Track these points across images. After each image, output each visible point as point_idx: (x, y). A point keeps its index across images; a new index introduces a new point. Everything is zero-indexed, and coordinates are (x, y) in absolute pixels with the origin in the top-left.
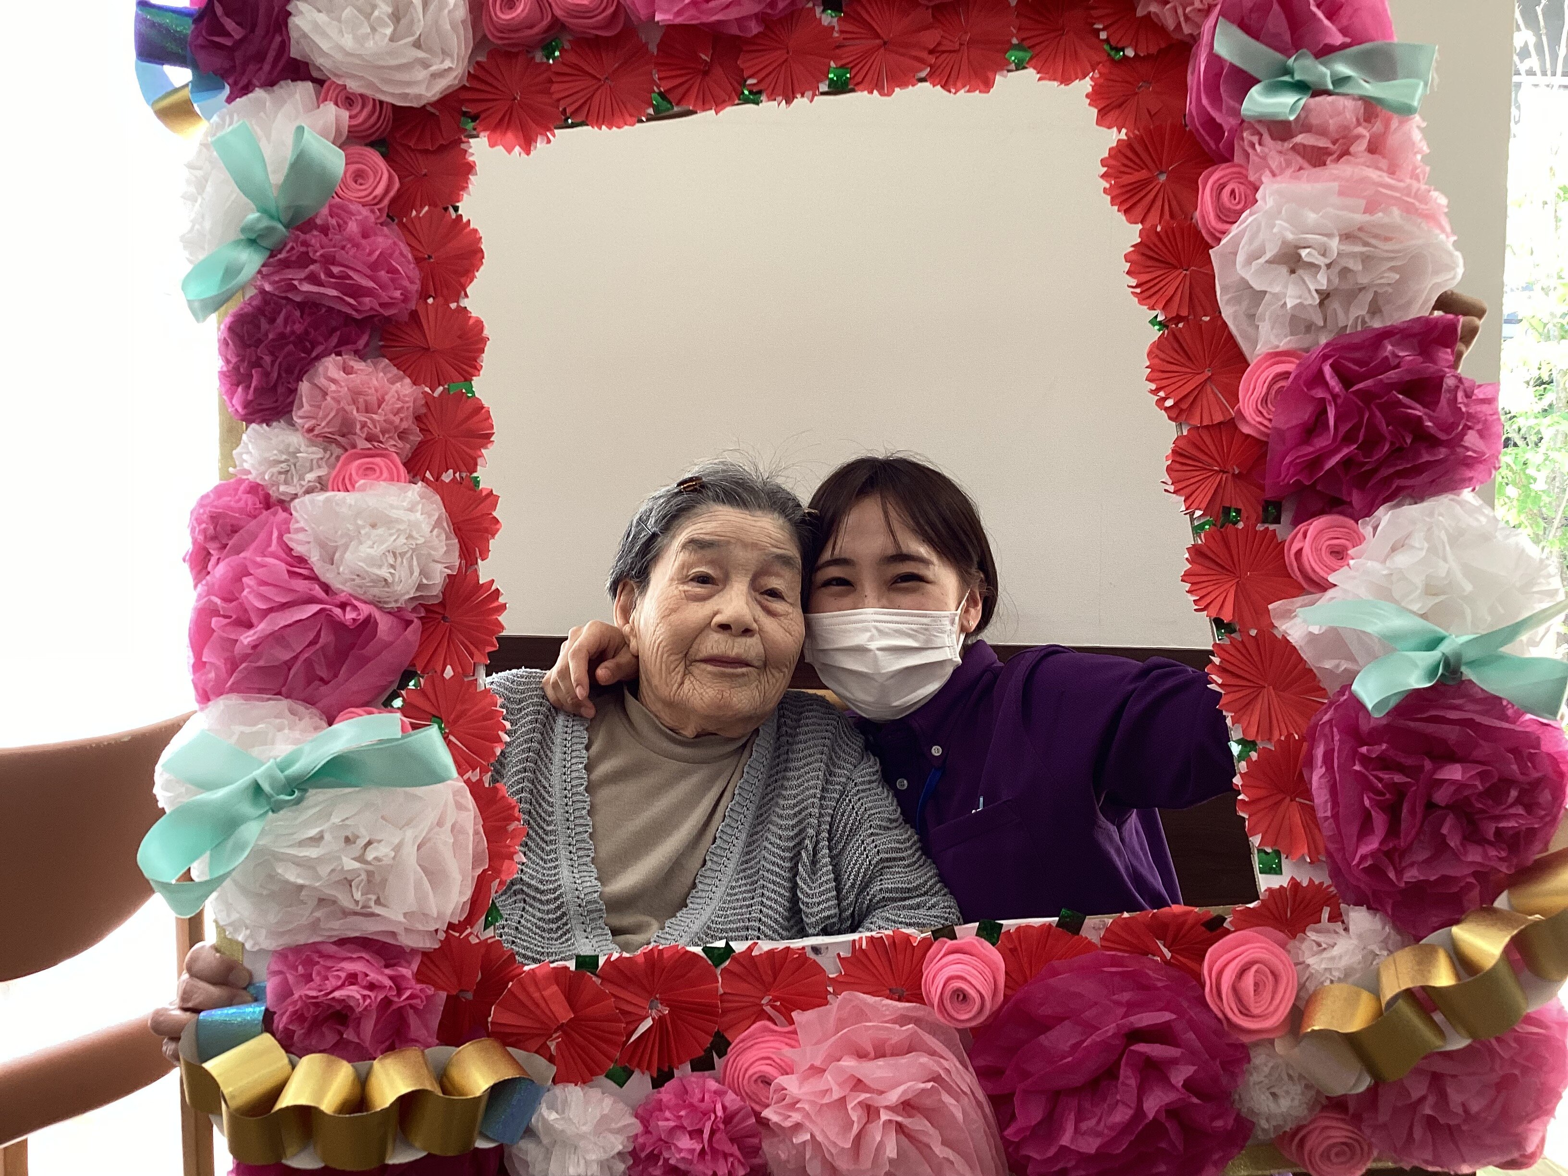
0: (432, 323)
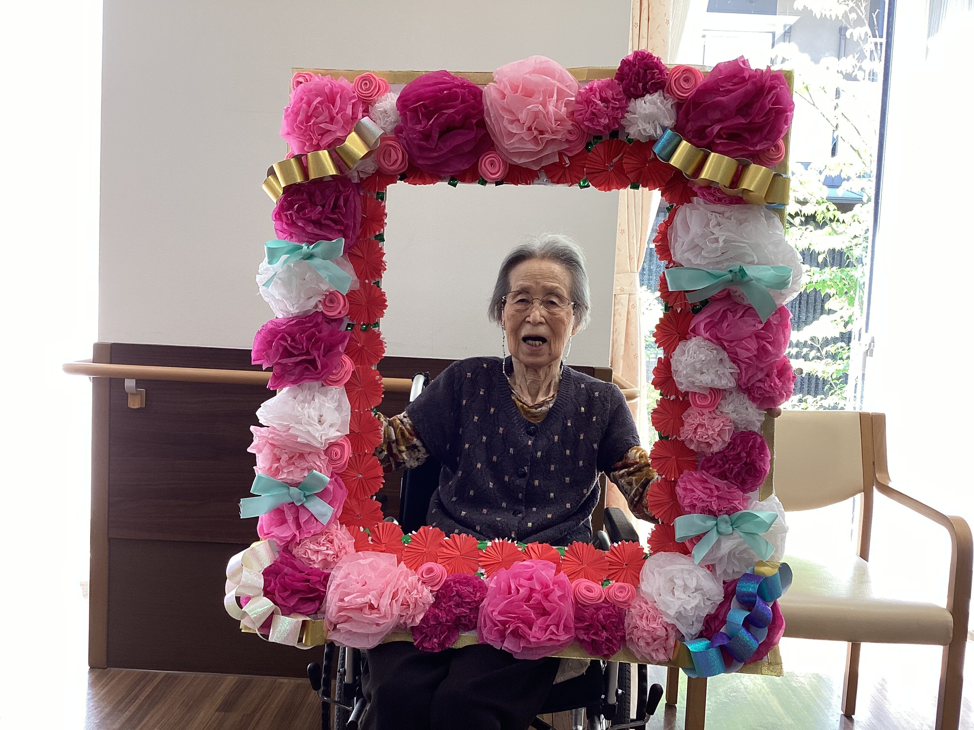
0: (673, 467)
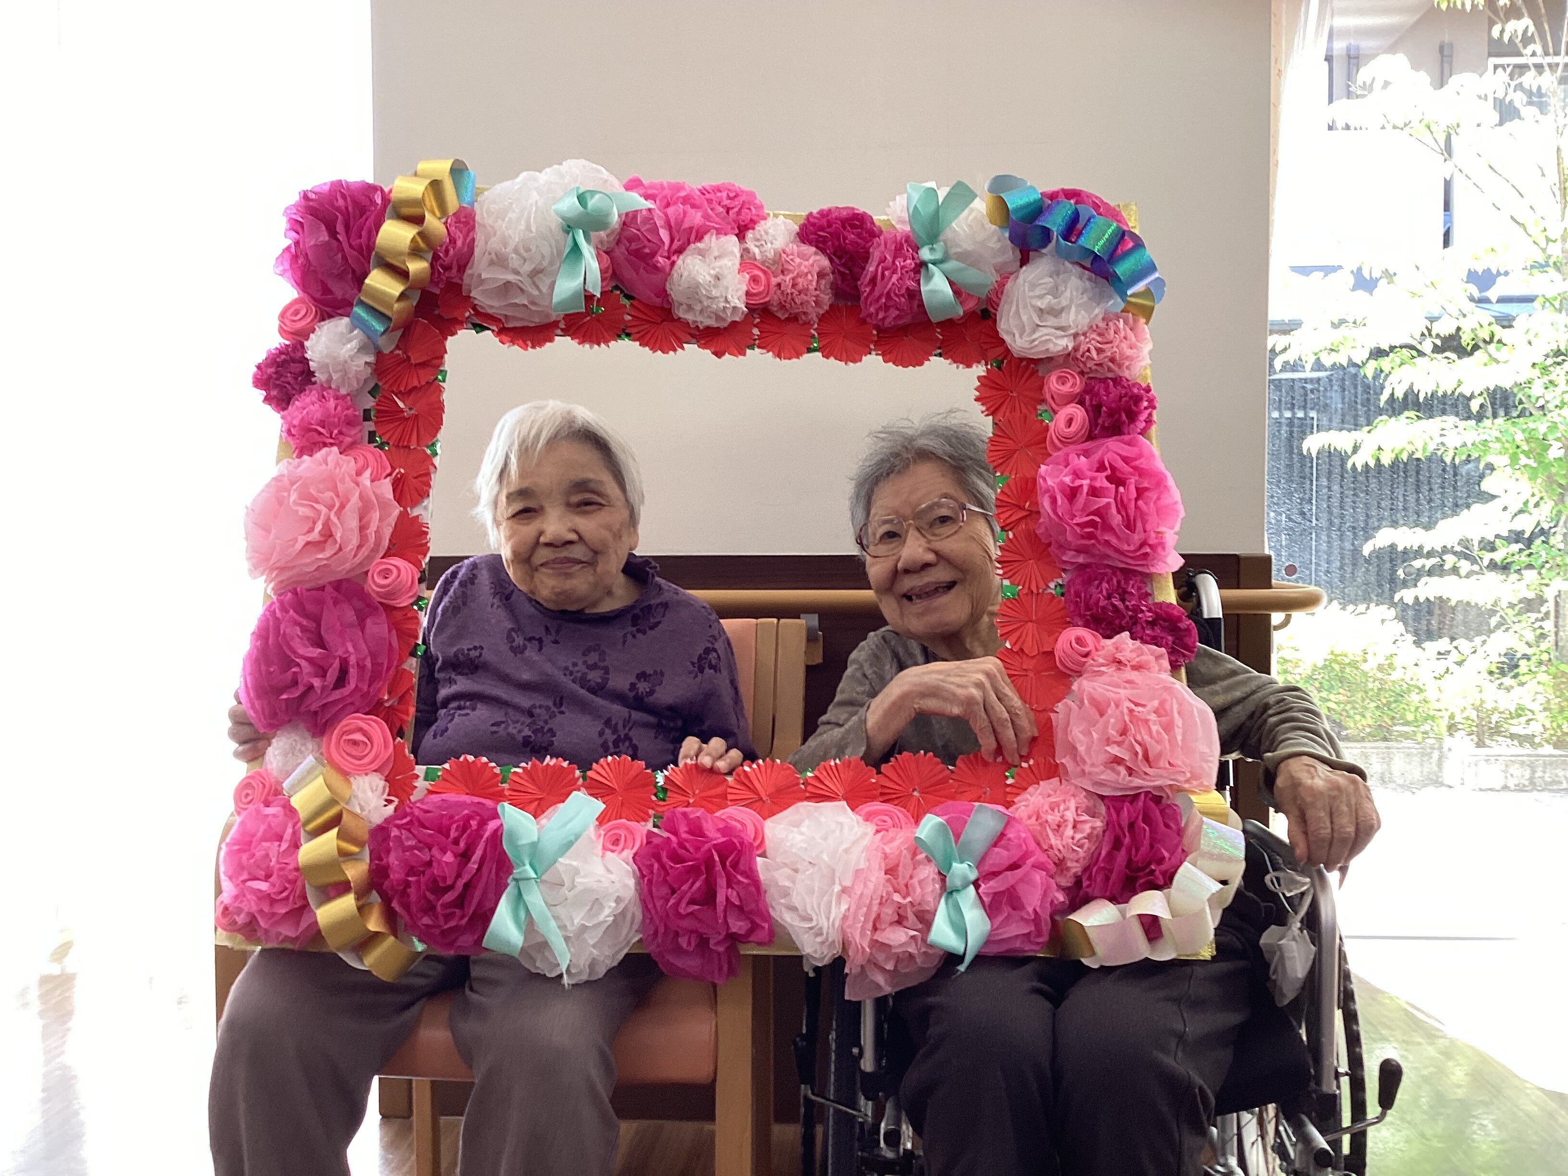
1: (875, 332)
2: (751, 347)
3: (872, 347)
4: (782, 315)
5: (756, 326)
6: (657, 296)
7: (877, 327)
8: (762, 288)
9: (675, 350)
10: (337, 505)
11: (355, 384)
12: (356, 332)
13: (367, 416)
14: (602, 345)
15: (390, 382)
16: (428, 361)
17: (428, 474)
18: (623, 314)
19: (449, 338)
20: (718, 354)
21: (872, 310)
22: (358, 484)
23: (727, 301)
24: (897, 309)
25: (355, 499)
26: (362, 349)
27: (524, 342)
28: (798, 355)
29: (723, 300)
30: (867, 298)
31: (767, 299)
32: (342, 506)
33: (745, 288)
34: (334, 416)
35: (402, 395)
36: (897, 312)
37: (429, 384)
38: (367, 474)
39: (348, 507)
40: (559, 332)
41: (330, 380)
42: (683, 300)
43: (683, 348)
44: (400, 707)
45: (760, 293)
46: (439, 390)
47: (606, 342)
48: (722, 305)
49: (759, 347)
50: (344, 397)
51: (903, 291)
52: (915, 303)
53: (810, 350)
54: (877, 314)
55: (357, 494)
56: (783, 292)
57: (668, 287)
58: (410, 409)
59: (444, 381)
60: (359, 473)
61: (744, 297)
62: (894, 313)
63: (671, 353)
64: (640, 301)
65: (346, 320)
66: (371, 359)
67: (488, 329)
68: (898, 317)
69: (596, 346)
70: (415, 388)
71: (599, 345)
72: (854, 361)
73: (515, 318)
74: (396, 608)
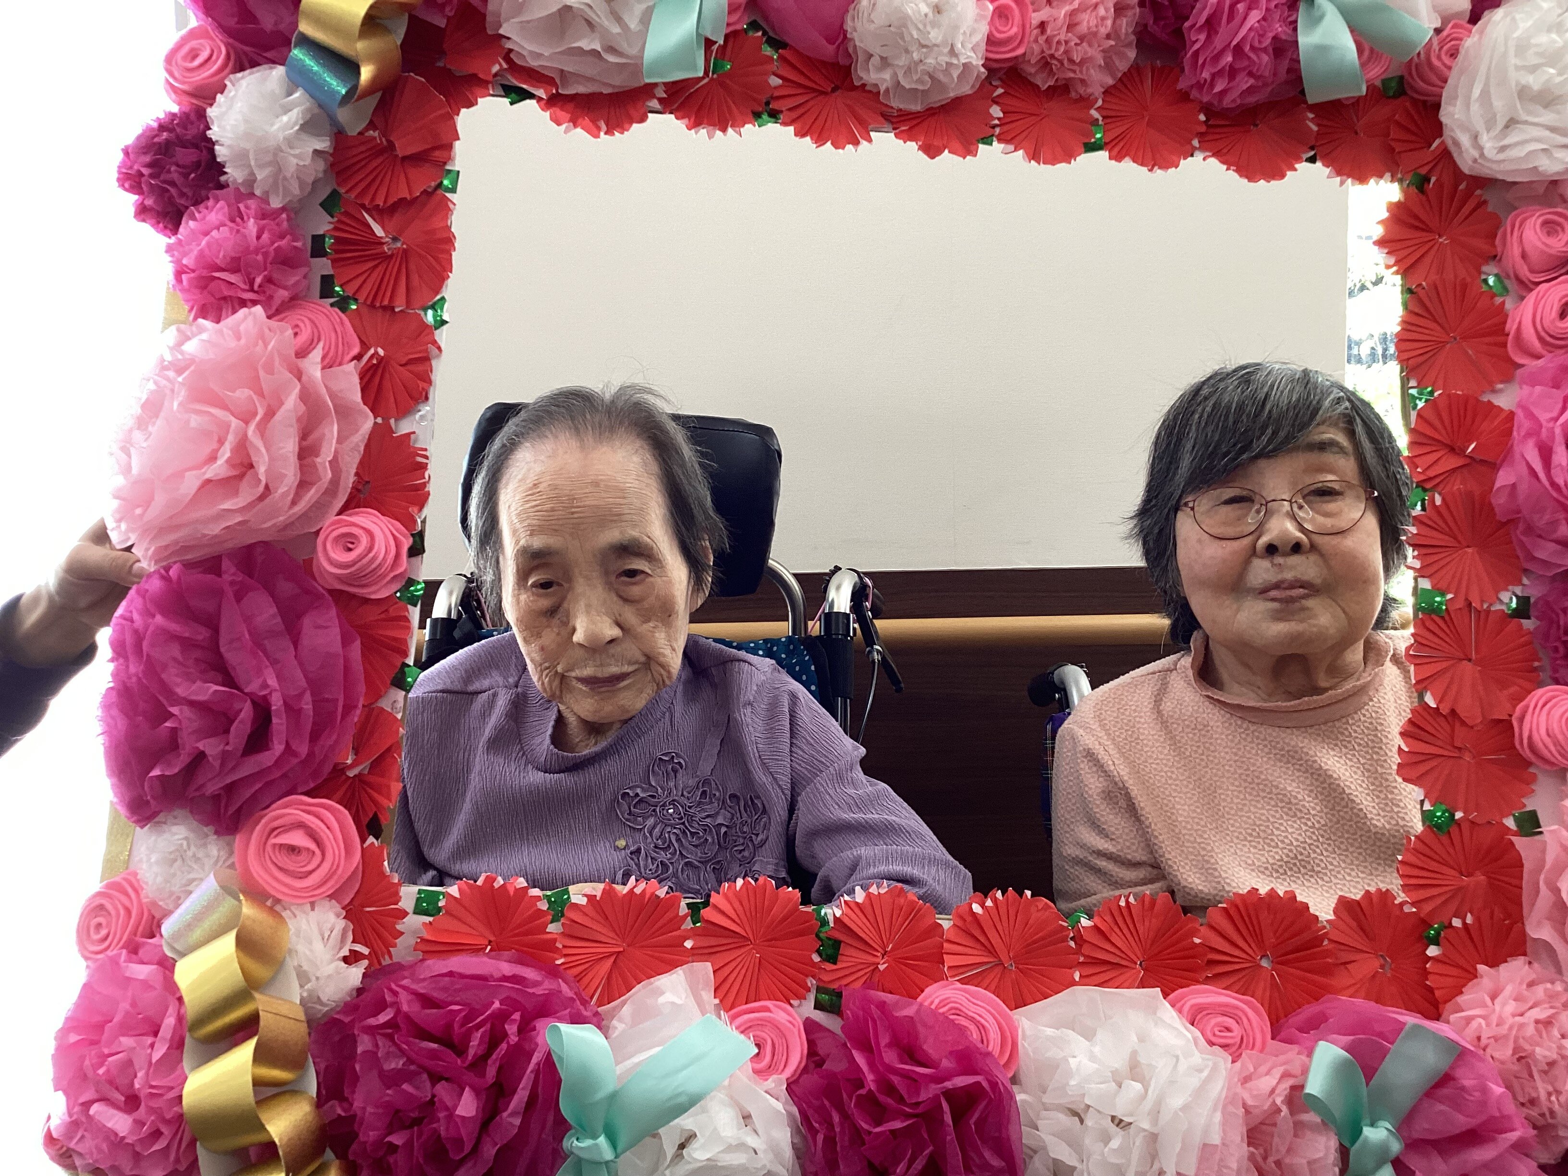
1: (1202, 117)
2: (987, 141)
3: (1196, 143)
4: (1044, 82)
5: (995, 101)
6: (831, 41)
7: (1207, 109)
8: (1015, 30)
9: (856, 143)
10: (261, 412)
11: (296, 191)
12: (297, 95)
13: (318, 250)
14: (730, 130)
15: (358, 190)
16: (427, 152)
17: (426, 359)
18: (767, 74)
19: (463, 111)
20: (931, 151)
21: (1206, 75)
22: (299, 374)
23: (953, 52)
24: (1251, 74)
25: (291, 402)
26: (308, 127)
27: (594, 121)
28: (1068, 156)
29: (946, 50)
30: (1197, 54)
31: (1020, 51)
32: (270, 413)
33: (984, 29)
34: (257, 251)
35: (380, 213)
36: (1251, 81)
37: (428, 194)
38: (316, 355)
39: (278, 416)
40: (654, 104)
41: (251, 181)
42: (876, 50)
43: (870, 140)
44: (373, 779)
45: (1009, 40)
46: (445, 208)
47: (738, 124)
48: (944, 59)
49: (1000, 140)
50: (274, 215)
51: (1267, 42)
52: (1285, 64)
53: (1091, 148)
54: (1212, 85)
55: (296, 391)
56: (1048, 41)
57: (849, 25)
58: (395, 239)
59: (453, 190)
60: (302, 353)
61: (983, 46)
62: (1245, 83)
63: (849, 147)
64: (796, 52)
65: (279, 71)
66: (323, 144)
67: (531, 96)
68: (1250, 91)
69: (719, 133)
70: (402, 200)
71: (724, 130)
72: (1165, 166)
73: (579, 77)
74: (366, 601)
